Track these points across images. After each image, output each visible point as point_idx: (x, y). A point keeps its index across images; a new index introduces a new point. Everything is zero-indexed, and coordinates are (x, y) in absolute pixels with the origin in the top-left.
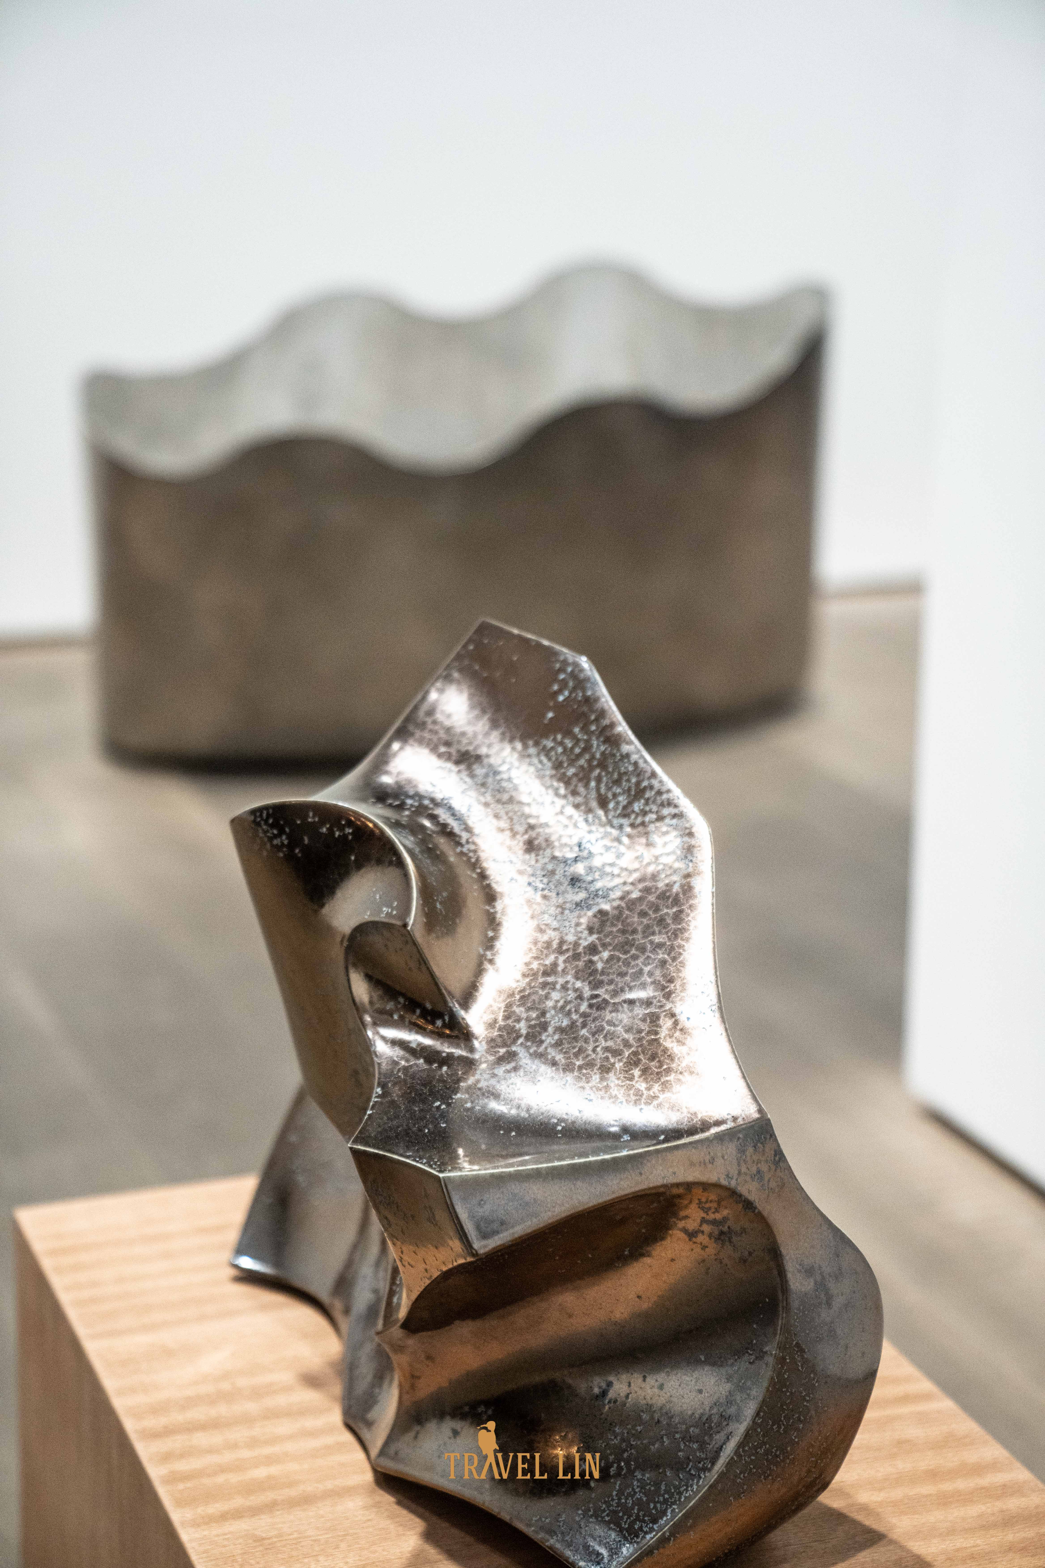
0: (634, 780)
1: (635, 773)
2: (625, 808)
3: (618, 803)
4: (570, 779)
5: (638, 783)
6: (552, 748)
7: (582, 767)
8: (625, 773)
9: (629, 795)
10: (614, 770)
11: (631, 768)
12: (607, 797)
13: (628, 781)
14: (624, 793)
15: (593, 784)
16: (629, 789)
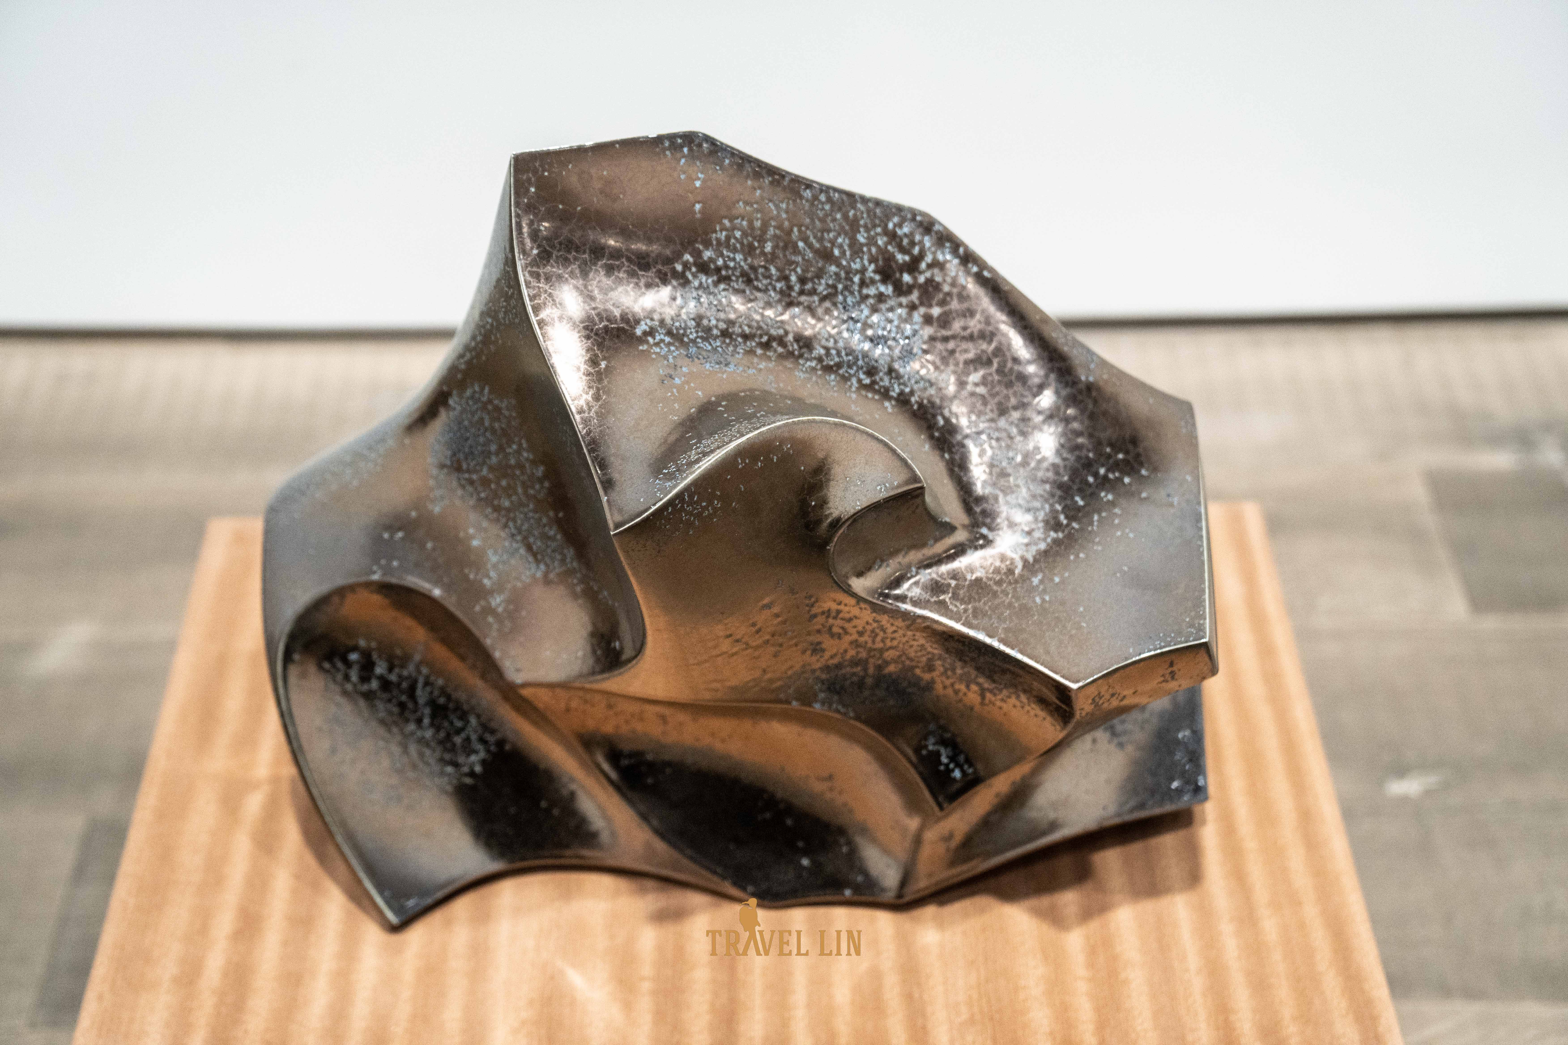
0: (839, 216)
1: (836, 208)
2: (851, 246)
3: (841, 246)
4: (773, 254)
5: (845, 217)
6: (728, 238)
7: (775, 236)
8: (826, 215)
9: (846, 234)
10: (812, 220)
11: (827, 207)
12: (825, 248)
13: (834, 220)
14: (839, 235)
15: (801, 244)
16: (842, 228)
